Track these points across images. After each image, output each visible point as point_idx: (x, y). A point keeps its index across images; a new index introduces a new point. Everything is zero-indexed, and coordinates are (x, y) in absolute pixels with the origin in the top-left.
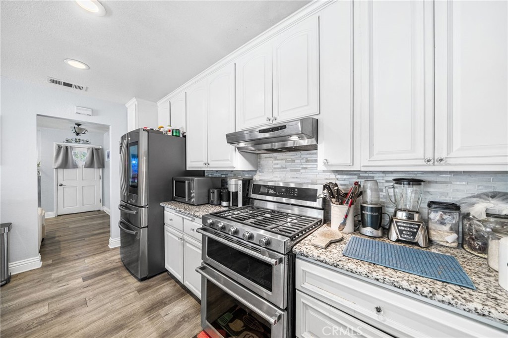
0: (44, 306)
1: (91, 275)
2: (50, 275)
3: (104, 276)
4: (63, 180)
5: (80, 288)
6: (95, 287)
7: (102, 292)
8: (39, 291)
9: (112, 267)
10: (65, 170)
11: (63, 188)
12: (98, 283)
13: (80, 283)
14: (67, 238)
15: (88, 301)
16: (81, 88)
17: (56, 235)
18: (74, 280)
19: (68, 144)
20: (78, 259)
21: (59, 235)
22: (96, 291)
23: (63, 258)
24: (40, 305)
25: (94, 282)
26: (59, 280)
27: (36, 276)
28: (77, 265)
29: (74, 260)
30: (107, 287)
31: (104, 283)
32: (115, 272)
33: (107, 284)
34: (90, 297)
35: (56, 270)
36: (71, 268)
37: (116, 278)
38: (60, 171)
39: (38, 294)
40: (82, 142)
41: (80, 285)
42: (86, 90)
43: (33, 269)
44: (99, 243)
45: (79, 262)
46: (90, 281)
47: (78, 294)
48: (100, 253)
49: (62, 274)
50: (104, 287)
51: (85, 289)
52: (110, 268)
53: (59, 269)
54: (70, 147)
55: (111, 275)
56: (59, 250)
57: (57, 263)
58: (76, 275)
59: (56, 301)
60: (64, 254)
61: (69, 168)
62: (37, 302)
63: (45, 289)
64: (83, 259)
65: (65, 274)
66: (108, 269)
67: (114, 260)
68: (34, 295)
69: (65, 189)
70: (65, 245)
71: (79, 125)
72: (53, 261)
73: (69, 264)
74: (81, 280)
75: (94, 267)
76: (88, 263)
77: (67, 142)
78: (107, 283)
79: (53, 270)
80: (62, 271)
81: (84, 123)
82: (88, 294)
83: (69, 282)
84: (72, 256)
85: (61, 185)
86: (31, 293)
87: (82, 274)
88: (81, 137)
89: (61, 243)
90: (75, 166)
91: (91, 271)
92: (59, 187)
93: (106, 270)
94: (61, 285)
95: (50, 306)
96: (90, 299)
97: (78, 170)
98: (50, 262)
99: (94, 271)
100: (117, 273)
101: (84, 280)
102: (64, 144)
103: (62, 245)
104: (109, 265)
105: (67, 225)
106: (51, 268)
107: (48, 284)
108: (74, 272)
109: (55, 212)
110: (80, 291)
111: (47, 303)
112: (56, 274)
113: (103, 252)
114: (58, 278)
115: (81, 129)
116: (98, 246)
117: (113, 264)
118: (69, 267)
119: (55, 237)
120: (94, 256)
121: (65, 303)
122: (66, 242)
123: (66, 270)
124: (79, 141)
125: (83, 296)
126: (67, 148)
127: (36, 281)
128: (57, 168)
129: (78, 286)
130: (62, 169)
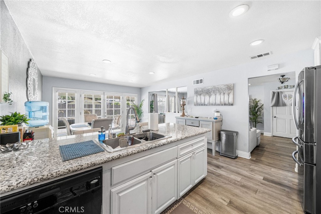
0: (240, 177)
1: (269, 179)
2: (251, 165)
3: (277, 186)
4: (276, 114)
5: (259, 182)
6: (267, 188)
7: (269, 194)
8: (242, 170)
9: (286, 185)
10: (278, 107)
11: (277, 119)
12: (271, 187)
13: (261, 179)
14: (270, 151)
15: (258, 192)
16: (268, 54)
17: (266, 147)
18: (259, 176)
19: (279, 91)
20: (268, 166)
21: (267, 147)
22: (266, 191)
23: (261, 160)
24: (239, 176)
25: (268, 184)
26: (252, 170)
27: (245, 162)
28: (266, 168)
29: (266, 165)
30: (274, 194)
31: (274, 190)
32: (286, 189)
33: (276, 193)
34: (261, 191)
35: (254, 165)
36: (262, 168)
37: (284, 194)
38: (275, 108)
39: (242, 171)
40: (290, 87)
41: (260, 180)
42: (272, 54)
43: (246, 158)
44: (289, 163)
45: (268, 168)
46: (266, 182)
47: (256, 184)
48: (285, 170)
49: (256, 168)
50: (272, 193)
51: (261, 185)
52: (285, 184)
53: (255, 165)
54: (281, 92)
55: (283, 189)
56: (262, 155)
57: (257, 162)
58: (261, 174)
59: (245, 179)
60: (263, 159)
61: (280, 106)
62: (239, 174)
63: (245, 170)
64: (271, 168)
65: (257, 169)
66: (284, 184)
67: (292, 181)
68: (239, 170)
69: (277, 120)
70: (267, 154)
71: (283, 76)
72: (256, 159)
73: (262, 165)
74: (262, 178)
75: (274, 176)
76: (272, 171)
77: (278, 89)
78: (276, 191)
79: (253, 164)
80: (256, 167)
81: (287, 74)
82: (261, 188)
83: (256, 175)
84: (266, 162)
85: (275, 117)
86: (239, 168)
87: (265, 175)
88: (286, 84)
89: (265, 152)
90: (284, 105)
91: (271, 178)
92: (274, 118)
93: (282, 183)
94: (251, 173)
95: (242, 179)
96: (260, 192)
97: (286, 107)
98: (254, 159)
99: (273, 178)
100: (288, 192)
101: (264, 179)
102: (276, 91)
103: (265, 154)
104: (286, 182)
105: (275, 143)
106: (253, 162)
107: (247, 169)
108: (262, 171)
109: (271, 133)
110: (258, 183)
111: (242, 177)
112: (253, 167)
113: (287, 171)
114: (253, 169)
115: (285, 79)
116: (287, 165)
117: (290, 183)
118: (261, 167)
119: (264, 148)
120: (279, 169)
121: (247, 183)
122: (268, 153)
123: (258, 167)
124: (287, 87)
125: (257, 187)
126: (278, 93)
127: (244, 164)
128: (272, 106)
129: (259, 180)
130: (276, 107)
